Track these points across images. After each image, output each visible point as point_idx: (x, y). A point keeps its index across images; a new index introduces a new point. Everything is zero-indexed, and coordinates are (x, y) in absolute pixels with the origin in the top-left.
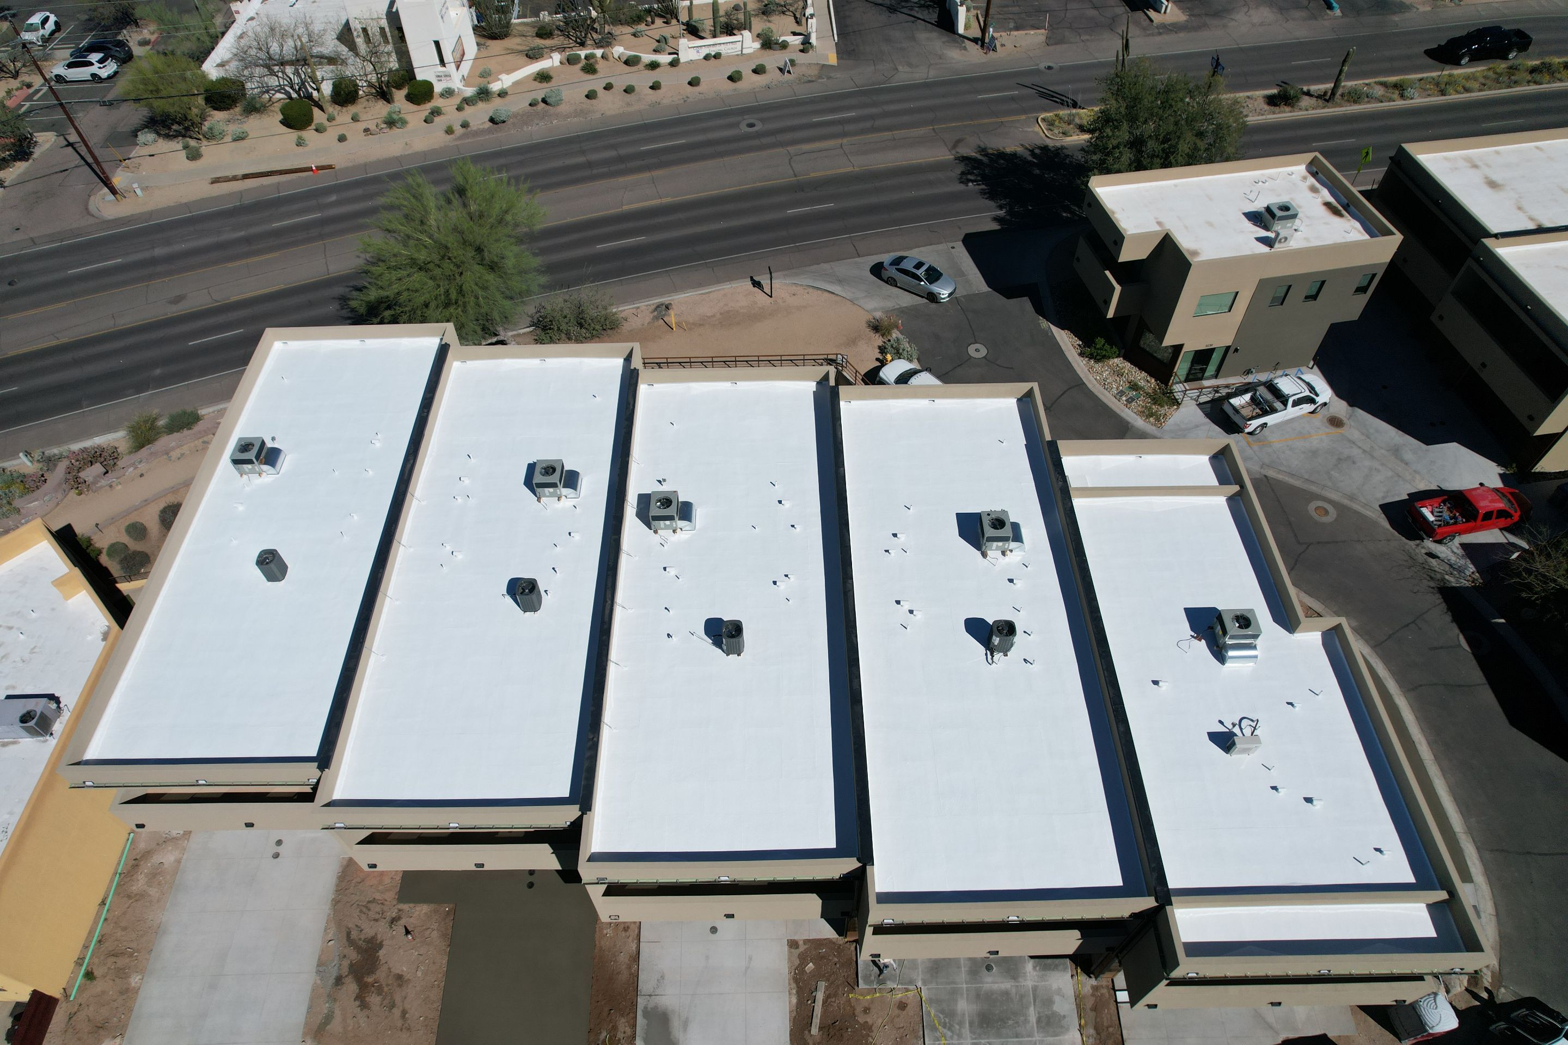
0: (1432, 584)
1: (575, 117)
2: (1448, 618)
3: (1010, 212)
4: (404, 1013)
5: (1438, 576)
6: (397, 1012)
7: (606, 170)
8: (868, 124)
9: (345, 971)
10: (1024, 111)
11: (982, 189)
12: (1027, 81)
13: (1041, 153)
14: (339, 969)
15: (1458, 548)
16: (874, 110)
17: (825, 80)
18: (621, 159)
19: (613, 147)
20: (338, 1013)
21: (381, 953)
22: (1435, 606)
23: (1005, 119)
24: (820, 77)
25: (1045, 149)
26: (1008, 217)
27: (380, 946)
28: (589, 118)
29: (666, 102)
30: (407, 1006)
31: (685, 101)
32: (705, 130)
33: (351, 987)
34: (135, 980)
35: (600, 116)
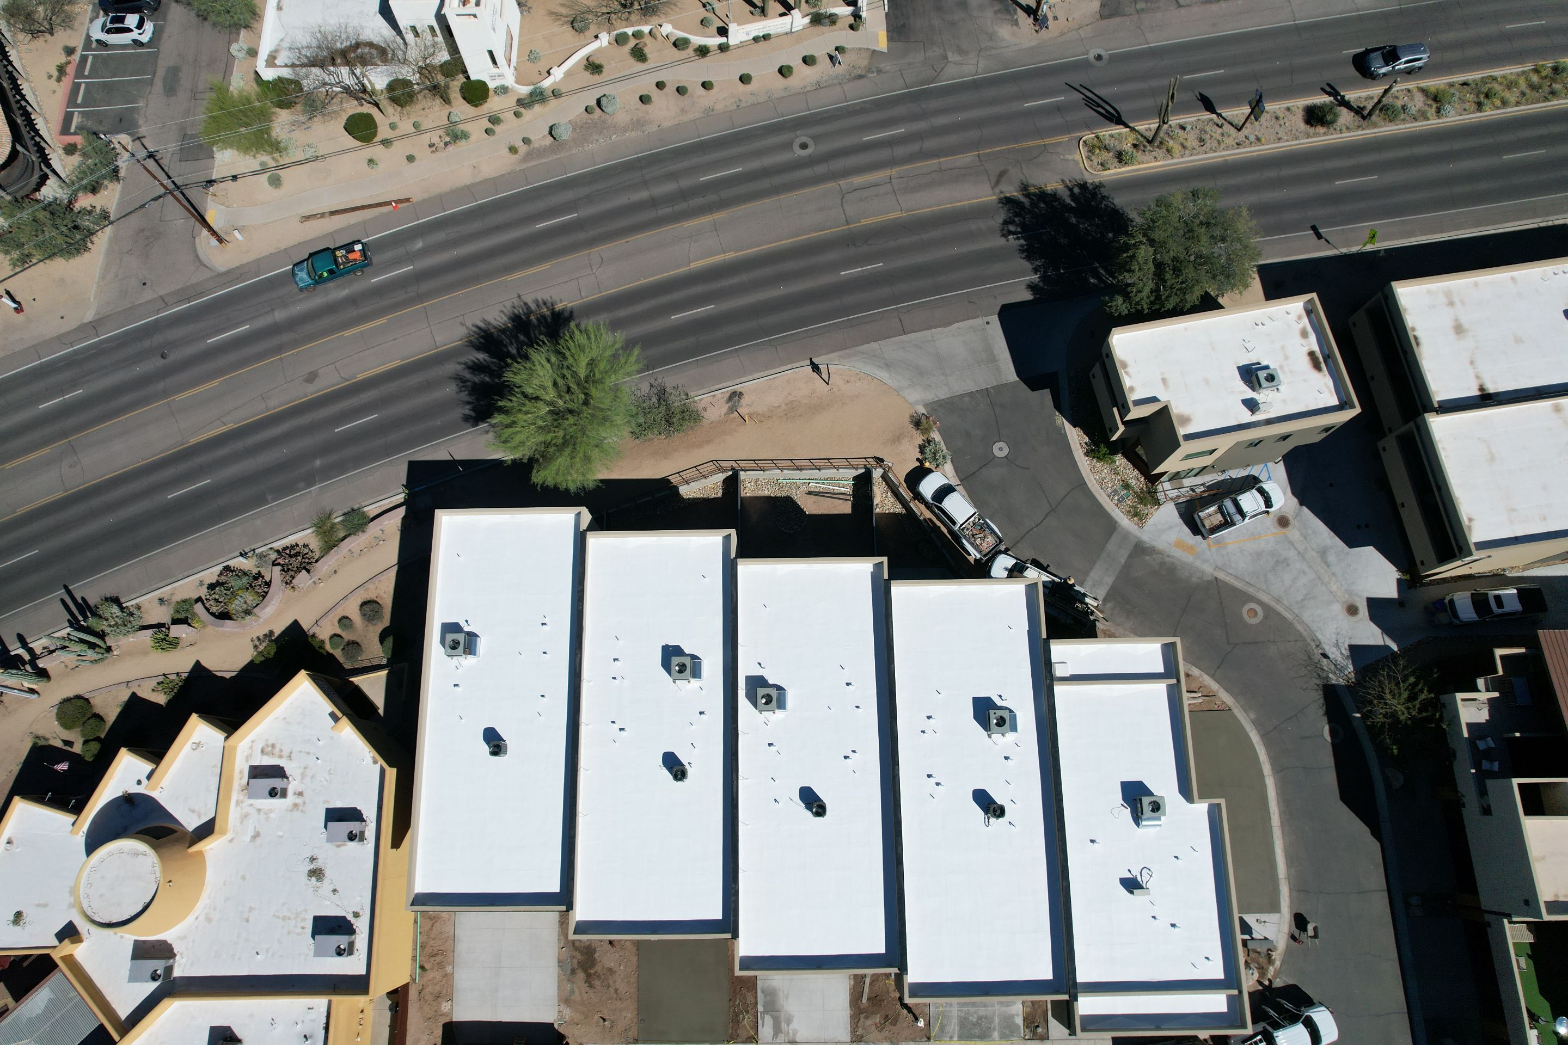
0: (1318, 682)
1: (633, 130)
2: (1322, 712)
3: (1044, 278)
4: (616, 991)
5: (1324, 675)
6: (612, 990)
7: (669, 210)
8: (915, 147)
9: (576, 965)
10: (1068, 128)
11: (1021, 246)
12: (1077, 79)
13: (1080, 193)
14: (572, 965)
15: (1346, 649)
16: (921, 125)
17: (875, 74)
18: (684, 195)
19: (673, 176)
20: (576, 989)
21: (596, 955)
22: (1315, 701)
23: (1048, 141)
24: (870, 70)
25: (1083, 186)
26: (1041, 284)
27: (595, 951)
28: (646, 132)
29: (719, 107)
30: (617, 987)
31: (738, 106)
32: (759, 153)
33: (581, 975)
34: (449, 969)
35: (657, 129)
